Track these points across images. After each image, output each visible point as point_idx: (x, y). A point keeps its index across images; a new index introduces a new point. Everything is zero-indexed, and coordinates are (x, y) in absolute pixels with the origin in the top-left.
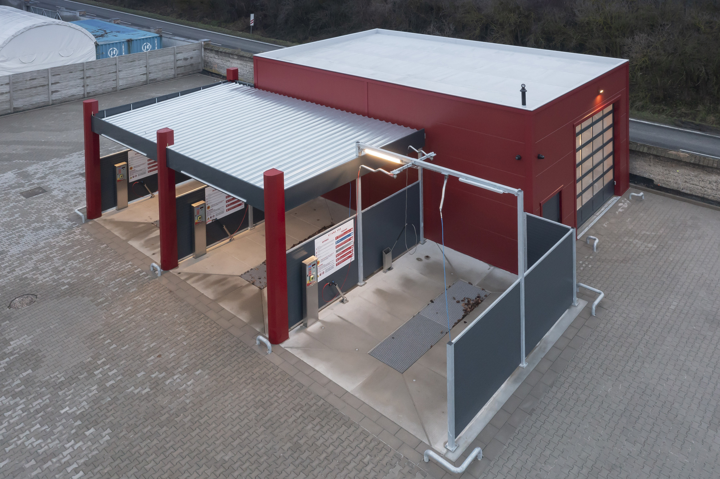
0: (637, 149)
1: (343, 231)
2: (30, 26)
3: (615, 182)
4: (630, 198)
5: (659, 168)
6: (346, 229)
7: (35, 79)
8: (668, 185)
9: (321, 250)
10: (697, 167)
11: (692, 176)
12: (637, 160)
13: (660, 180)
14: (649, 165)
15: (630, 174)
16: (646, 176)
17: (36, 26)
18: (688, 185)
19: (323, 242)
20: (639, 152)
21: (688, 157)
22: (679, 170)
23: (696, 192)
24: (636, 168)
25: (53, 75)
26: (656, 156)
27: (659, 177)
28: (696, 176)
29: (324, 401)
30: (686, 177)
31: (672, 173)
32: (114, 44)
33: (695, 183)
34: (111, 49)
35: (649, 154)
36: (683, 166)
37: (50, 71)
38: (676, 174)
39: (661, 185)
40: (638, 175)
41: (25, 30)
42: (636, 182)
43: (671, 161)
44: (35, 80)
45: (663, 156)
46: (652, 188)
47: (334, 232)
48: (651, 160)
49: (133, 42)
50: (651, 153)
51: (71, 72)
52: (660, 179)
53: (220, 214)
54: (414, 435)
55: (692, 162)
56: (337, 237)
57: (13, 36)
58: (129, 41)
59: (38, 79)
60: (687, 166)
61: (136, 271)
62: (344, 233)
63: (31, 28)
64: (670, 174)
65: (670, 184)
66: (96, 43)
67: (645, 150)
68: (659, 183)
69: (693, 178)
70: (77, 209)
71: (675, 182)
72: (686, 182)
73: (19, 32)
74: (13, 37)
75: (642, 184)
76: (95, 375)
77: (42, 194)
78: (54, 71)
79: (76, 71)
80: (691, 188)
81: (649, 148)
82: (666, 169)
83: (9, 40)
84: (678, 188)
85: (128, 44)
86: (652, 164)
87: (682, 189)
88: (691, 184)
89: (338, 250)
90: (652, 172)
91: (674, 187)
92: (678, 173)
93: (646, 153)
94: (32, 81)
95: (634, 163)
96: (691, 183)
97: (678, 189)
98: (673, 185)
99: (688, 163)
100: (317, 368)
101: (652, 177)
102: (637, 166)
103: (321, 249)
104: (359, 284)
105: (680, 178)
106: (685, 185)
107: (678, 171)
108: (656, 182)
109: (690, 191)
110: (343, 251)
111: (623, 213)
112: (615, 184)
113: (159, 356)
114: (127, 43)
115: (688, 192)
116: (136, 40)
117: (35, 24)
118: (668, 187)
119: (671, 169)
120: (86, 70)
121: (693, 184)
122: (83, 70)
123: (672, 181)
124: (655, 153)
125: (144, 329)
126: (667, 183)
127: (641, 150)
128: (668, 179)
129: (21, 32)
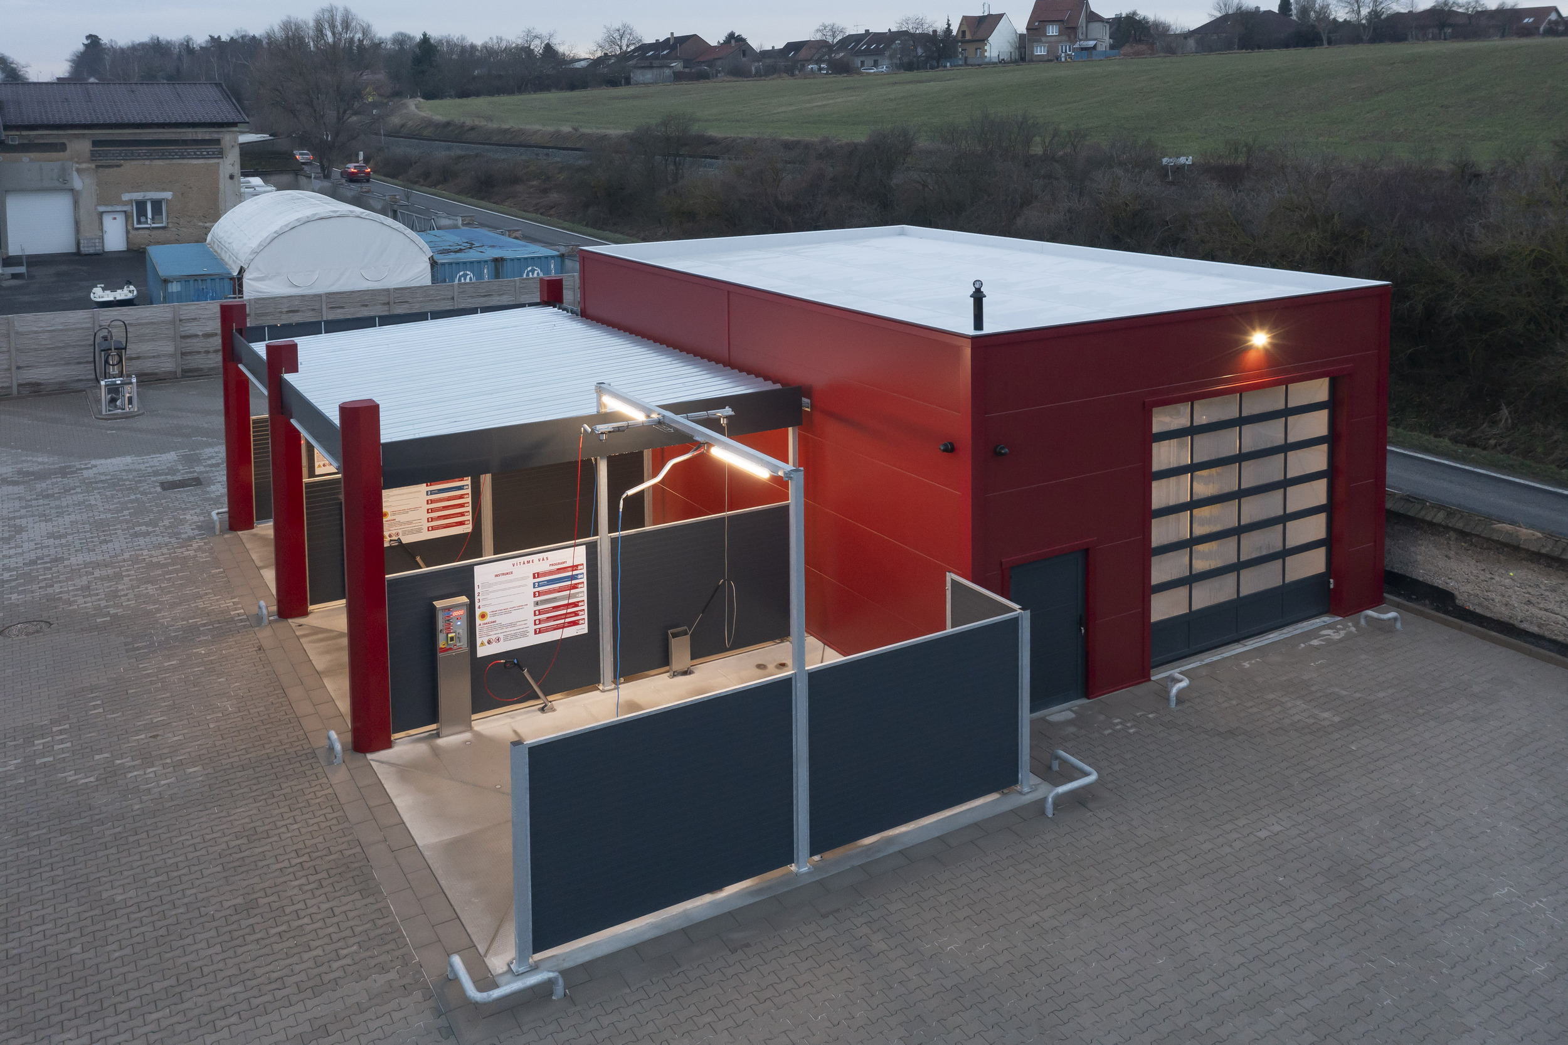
0: (1421, 515)
1: (556, 564)
2: (308, 217)
3: (1332, 581)
4: (1363, 622)
5: (1469, 565)
6: (564, 563)
7: (297, 311)
8: (1487, 608)
9: (491, 592)
10: (1556, 565)
11: (1543, 587)
12: (1420, 542)
13: (1469, 595)
14: (1446, 556)
15: (1390, 573)
16: (1439, 582)
17: (317, 217)
18: (1534, 610)
19: (497, 576)
20: (1423, 521)
21: (1539, 539)
22: (1515, 572)
23: (1553, 631)
24: (1416, 561)
25: (331, 308)
26: (1463, 535)
27: (1468, 588)
28: (1553, 590)
29: (361, 851)
30: (1530, 590)
31: (1497, 578)
32: (468, 265)
33: (1551, 606)
34: (461, 273)
35: (1447, 528)
36: (1525, 563)
37: (324, 298)
38: (1507, 581)
39: (1471, 608)
40: (1421, 579)
41: (299, 224)
42: (1414, 597)
43: (1497, 549)
44: (297, 314)
45: (1478, 533)
46: (1447, 612)
47: (528, 562)
48: (1451, 542)
49: (505, 262)
50: (1450, 525)
51: (366, 306)
52: (1472, 592)
53: (412, 532)
54: (470, 933)
55: (1543, 551)
56: (538, 573)
57: (275, 232)
58: (498, 261)
59: (303, 311)
60: (1532, 561)
61: (232, 613)
62: (558, 569)
63: (308, 221)
64: (1494, 581)
65: (1492, 607)
66: (433, 259)
67: (1440, 518)
68: (1468, 604)
69: (1547, 593)
70: (217, 511)
71: (1504, 601)
72: (1529, 602)
73: (286, 226)
74: (276, 235)
75: (1427, 602)
76: (34, 745)
77: (193, 488)
78: (332, 300)
79: (375, 305)
80: (1541, 618)
81: (1451, 514)
82: (1484, 567)
83: (268, 240)
84: (1511, 618)
85: (496, 266)
86: (1452, 554)
87: (1521, 621)
88: (1541, 609)
89: (541, 601)
90: (1453, 573)
91: (1501, 613)
92: (1512, 578)
93: (1440, 525)
94: (291, 314)
95: (1412, 549)
96: (1541, 606)
97: (1511, 622)
98: (1499, 611)
99: (1533, 553)
100: (396, 802)
101: (1452, 586)
102: (1419, 557)
103: (490, 589)
104: (601, 687)
105: (1515, 592)
106: (1528, 611)
107: (1511, 574)
108: (1461, 599)
109: (1540, 626)
110: (554, 608)
111: (1317, 648)
112: (1332, 586)
113: (155, 737)
114: (493, 263)
115: (1534, 629)
116: (512, 260)
117: (316, 214)
118: (1488, 614)
119: (1495, 569)
120: (395, 303)
121: (1546, 610)
122: (388, 303)
123: (1498, 599)
124: (1460, 525)
125: (168, 695)
126: (1486, 603)
127: (1428, 518)
128: (1489, 594)
129: (291, 226)
